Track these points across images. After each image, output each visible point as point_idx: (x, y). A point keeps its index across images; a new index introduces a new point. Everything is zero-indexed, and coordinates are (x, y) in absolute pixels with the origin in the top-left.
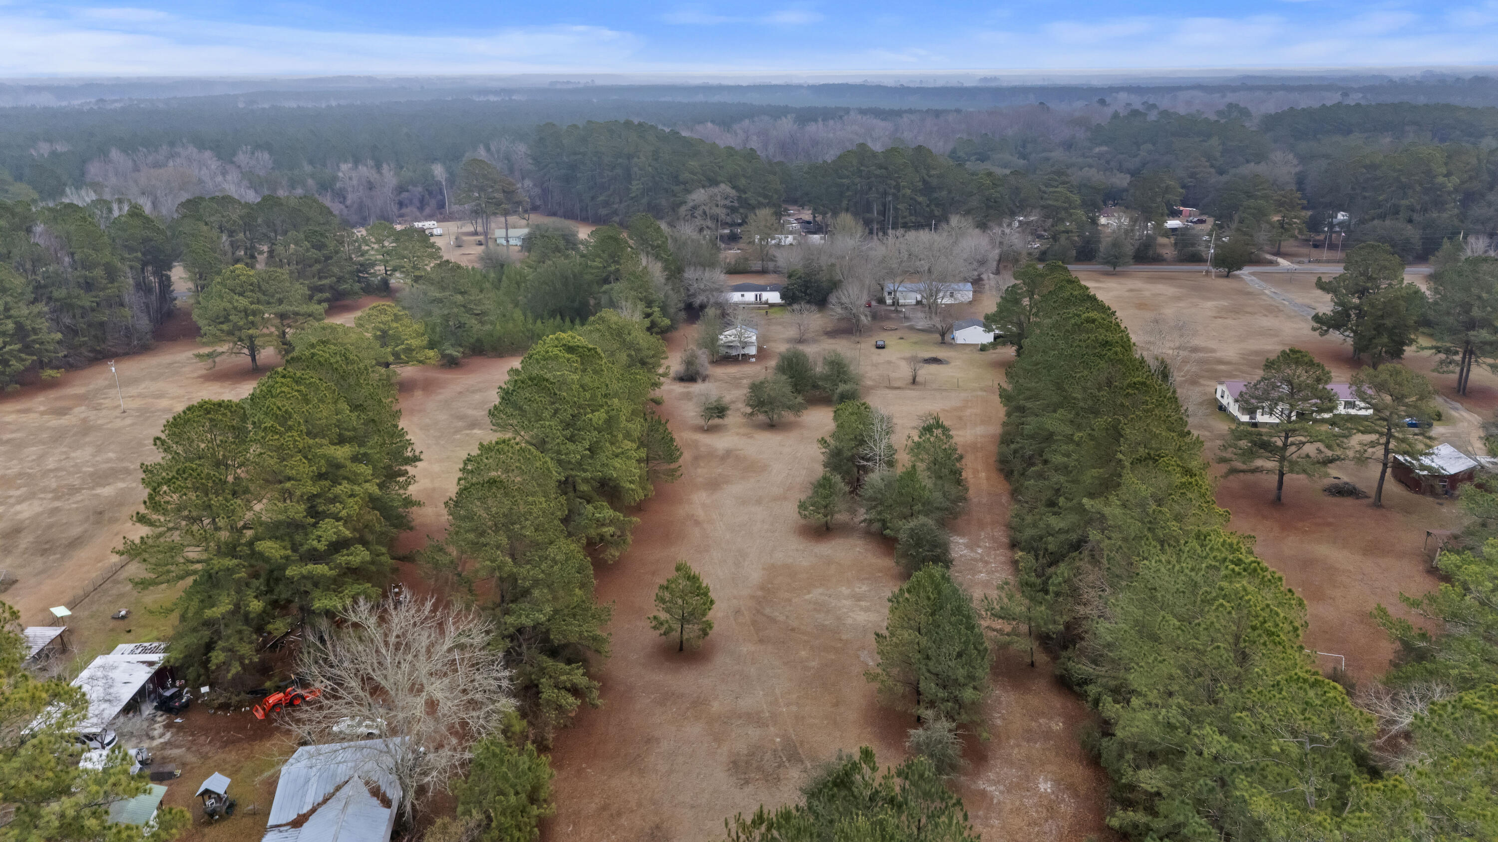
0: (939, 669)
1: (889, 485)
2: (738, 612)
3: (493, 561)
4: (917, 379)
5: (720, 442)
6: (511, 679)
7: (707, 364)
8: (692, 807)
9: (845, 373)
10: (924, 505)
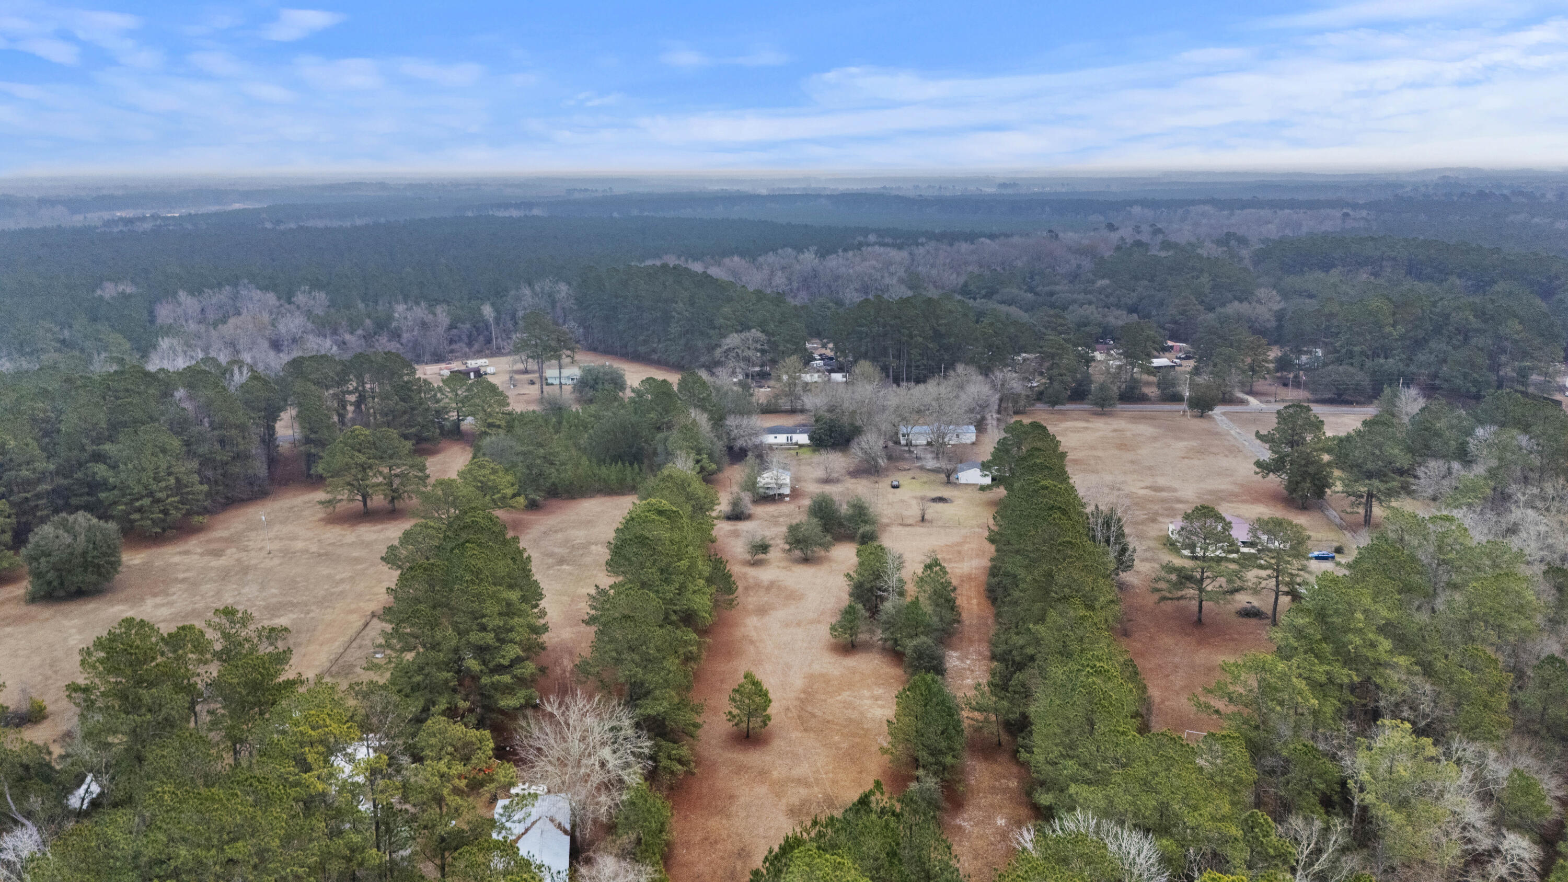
0: (929, 742)
1: (899, 612)
2: (787, 709)
3: (630, 671)
4: (926, 517)
5: (765, 575)
6: (650, 748)
7: (750, 505)
8: (765, 837)
9: (865, 515)
10: (925, 627)
